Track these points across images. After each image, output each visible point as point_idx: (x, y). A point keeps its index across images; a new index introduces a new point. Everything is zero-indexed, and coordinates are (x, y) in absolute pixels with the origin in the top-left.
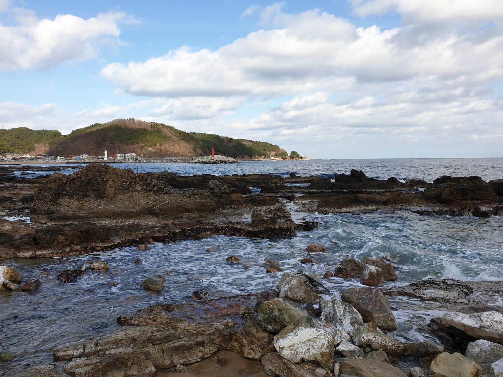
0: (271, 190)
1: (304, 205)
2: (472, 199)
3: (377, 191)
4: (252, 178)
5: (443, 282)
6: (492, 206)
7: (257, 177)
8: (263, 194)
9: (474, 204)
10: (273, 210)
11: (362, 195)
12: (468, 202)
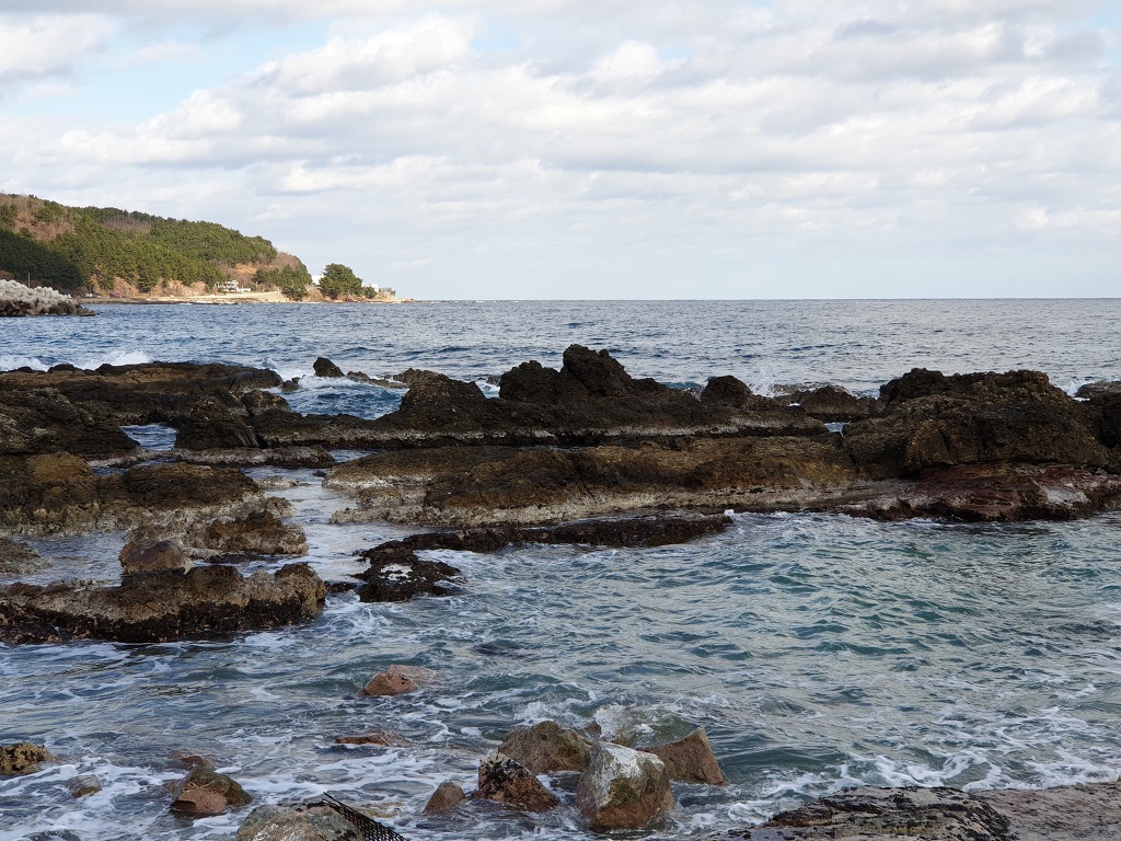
0: (223, 437)
1: (365, 496)
2: (1017, 460)
3: (665, 432)
4: (143, 380)
5: (899, 800)
6: (1085, 485)
7: (167, 378)
8: (187, 454)
9: (1021, 479)
10: (228, 523)
11: (603, 452)
12: (1002, 472)
